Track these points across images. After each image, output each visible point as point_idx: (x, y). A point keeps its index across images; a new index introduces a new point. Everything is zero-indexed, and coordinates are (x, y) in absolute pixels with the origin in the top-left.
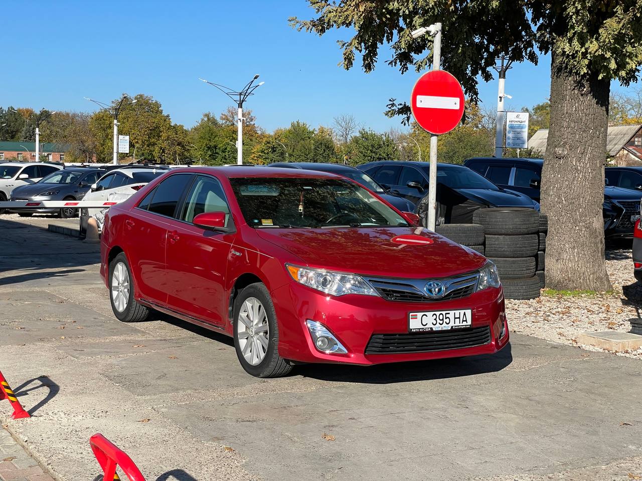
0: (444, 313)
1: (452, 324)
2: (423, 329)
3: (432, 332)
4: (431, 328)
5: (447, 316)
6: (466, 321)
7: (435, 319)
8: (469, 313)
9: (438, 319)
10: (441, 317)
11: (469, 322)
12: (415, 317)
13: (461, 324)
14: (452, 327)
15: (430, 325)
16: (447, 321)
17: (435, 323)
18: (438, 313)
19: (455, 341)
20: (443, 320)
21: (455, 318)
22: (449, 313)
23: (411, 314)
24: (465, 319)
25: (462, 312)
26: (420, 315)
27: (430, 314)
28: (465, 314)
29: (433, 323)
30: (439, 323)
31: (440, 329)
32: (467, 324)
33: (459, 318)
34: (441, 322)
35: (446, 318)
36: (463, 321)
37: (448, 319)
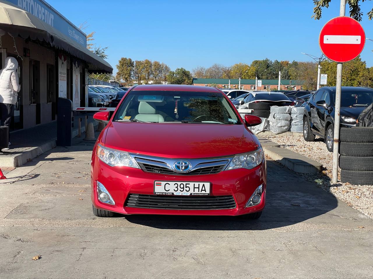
0: (184, 183)
1: (192, 191)
2: (165, 193)
3: (173, 196)
4: (173, 193)
5: (187, 185)
6: (205, 190)
7: (177, 187)
8: (207, 185)
9: (179, 187)
10: (182, 186)
11: (208, 191)
12: (160, 185)
13: (200, 192)
14: (191, 194)
15: (172, 191)
16: (188, 189)
17: (176, 189)
18: (179, 183)
19: (198, 204)
20: (183, 188)
21: (194, 188)
22: (189, 184)
23: (156, 182)
24: (203, 189)
25: (201, 184)
26: (163, 183)
27: (172, 183)
28: (204, 185)
29: (174, 190)
30: (180, 190)
31: (180, 194)
32: (206, 193)
33: (199, 188)
34: (182, 190)
35: (186, 187)
36: (202, 190)
37: (188, 188)
